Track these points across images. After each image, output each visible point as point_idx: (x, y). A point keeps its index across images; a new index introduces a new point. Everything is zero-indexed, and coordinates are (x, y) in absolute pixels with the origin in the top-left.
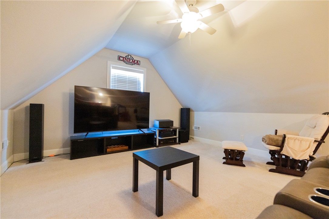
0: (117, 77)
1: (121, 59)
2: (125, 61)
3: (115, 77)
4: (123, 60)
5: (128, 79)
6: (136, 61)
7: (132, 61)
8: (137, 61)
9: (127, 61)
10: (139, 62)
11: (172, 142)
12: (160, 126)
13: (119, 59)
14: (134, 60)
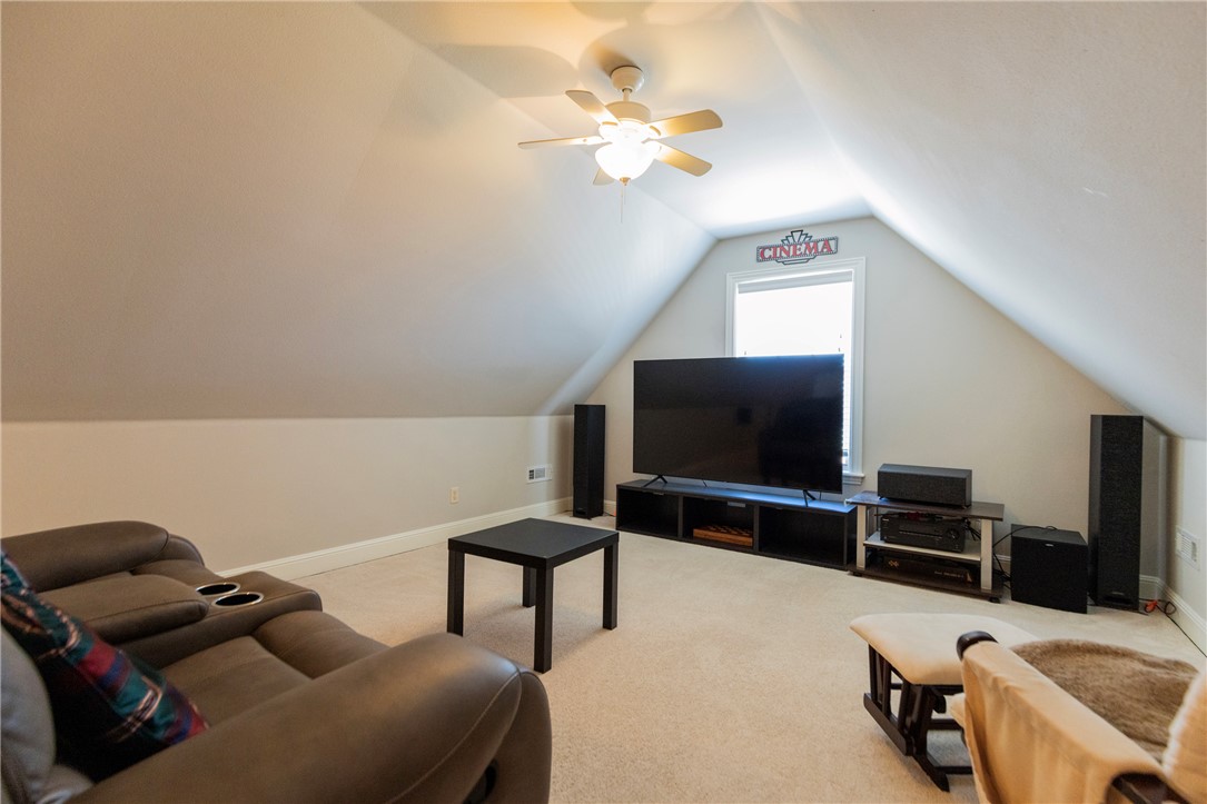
1: (768, 253)
4: (774, 258)
6: (821, 245)
7: (808, 247)
8: (826, 242)
9: (788, 253)
10: (832, 243)
11: (959, 580)
12: (881, 493)
13: (761, 257)
14: (812, 244)
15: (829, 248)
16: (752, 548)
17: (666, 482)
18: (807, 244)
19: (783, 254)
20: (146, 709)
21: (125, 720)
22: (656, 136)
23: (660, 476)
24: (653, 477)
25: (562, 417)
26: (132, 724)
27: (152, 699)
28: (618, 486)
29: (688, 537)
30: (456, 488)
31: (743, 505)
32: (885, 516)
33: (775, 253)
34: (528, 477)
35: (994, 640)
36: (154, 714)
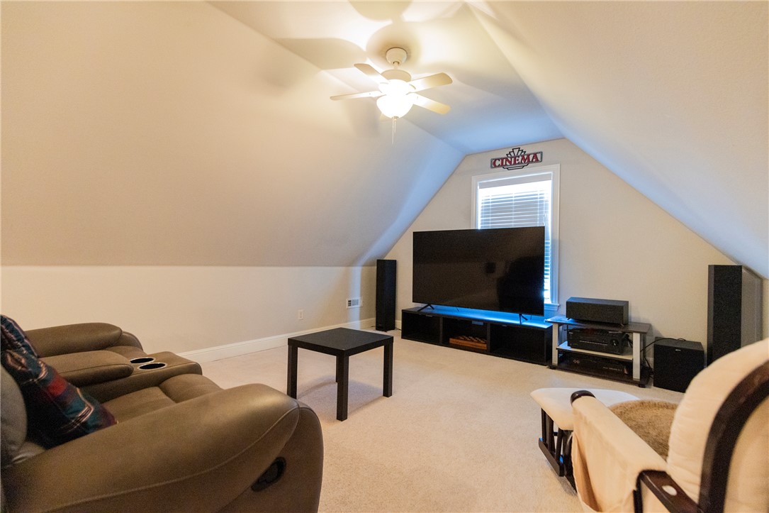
0: (492, 202)
1: (498, 163)
2: (506, 165)
3: (489, 203)
4: (502, 165)
5: (515, 200)
6: (531, 157)
7: (523, 158)
8: (535, 155)
9: (510, 162)
10: (539, 156)
11: (619, 372)
12: (568, 316)
13: (494, 165)
14: (526, 157)
15: (536, 158)
16: (486, 351)
17: (433, 308)
18: (523, 156)
19: (508, 163)
20: (83, 416)
21: (69, 421)
22: (413, 90)
23: (429, 305)
24: (424, 305)
25: (370, 268)
26: (74, 424)
27: (87, 411)
28: (402, 310)
29: (446, 343)
30: (302, 311)
31: (482, 324)
32: (571, 331)
33: (502, 163)
34: (347, 305)
35: (593, 396)
36: (88, 419)
